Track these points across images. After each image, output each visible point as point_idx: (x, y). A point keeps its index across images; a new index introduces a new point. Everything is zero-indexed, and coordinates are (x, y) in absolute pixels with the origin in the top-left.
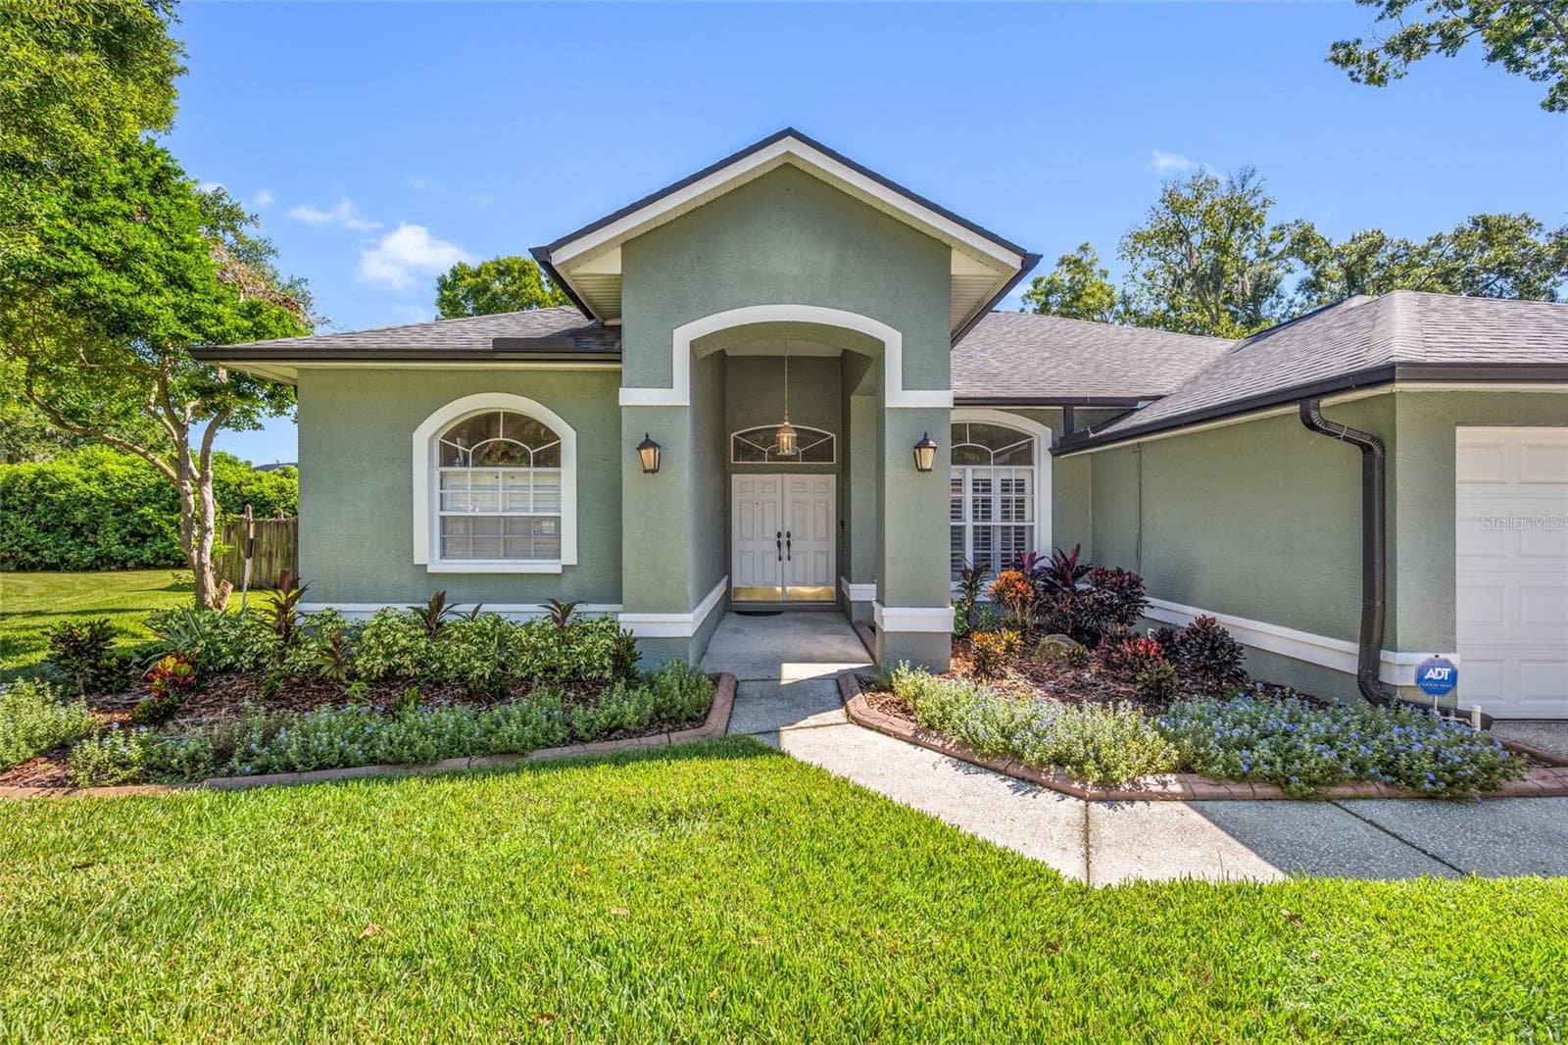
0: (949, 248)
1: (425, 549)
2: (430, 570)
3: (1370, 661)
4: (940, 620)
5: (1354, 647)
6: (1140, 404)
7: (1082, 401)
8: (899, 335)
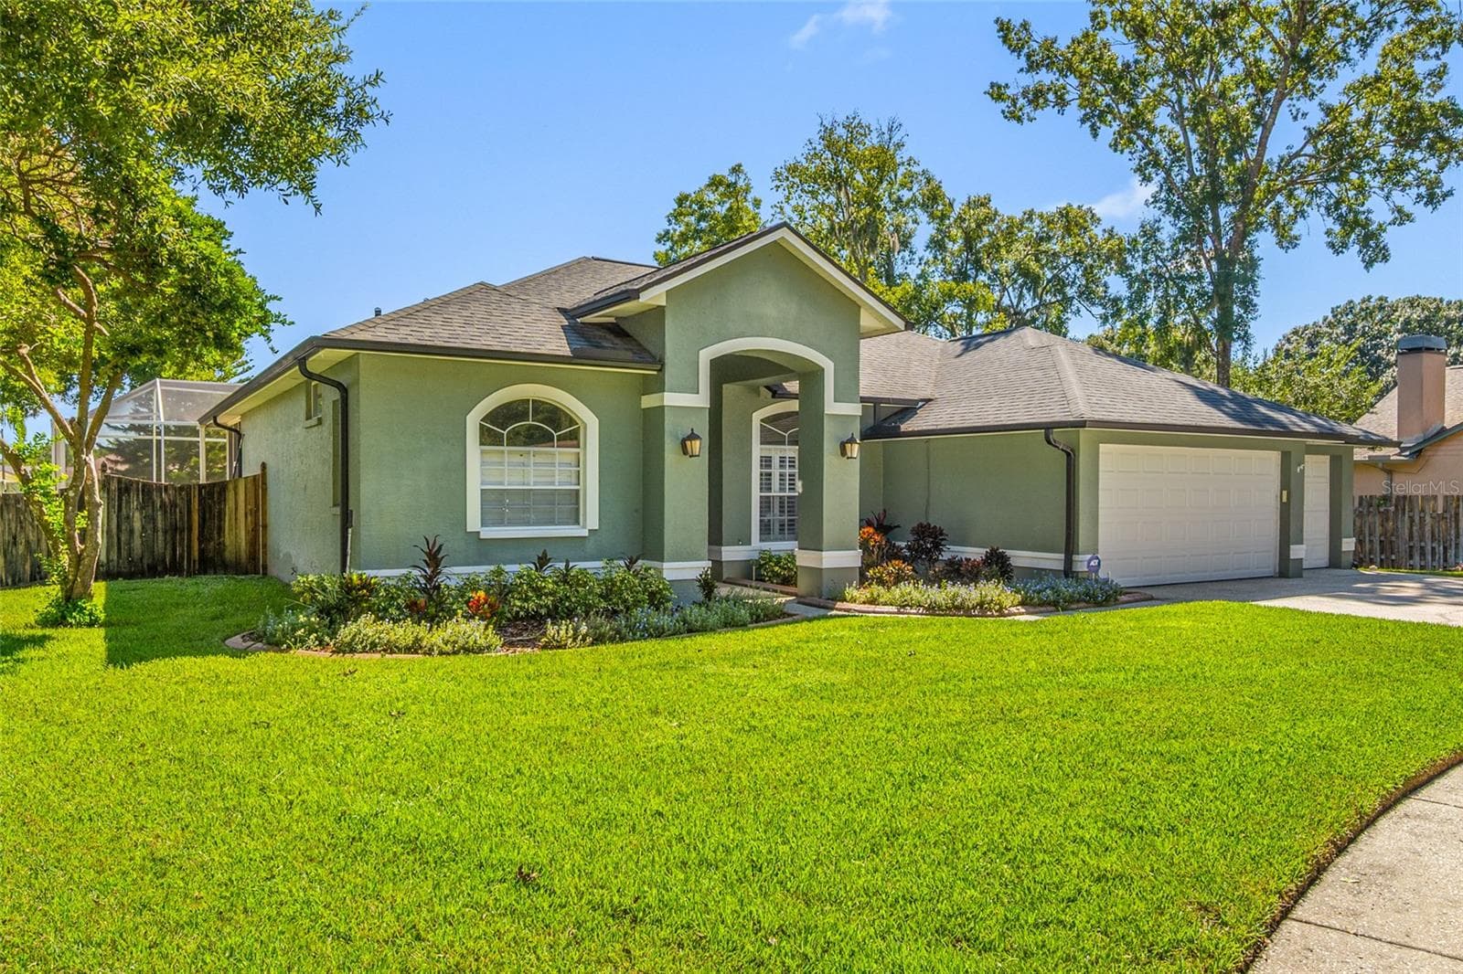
0: (860, 307)
1: (473, 522)
2: (482, 537)
3: (1069, 562)
4: (852, 558)
5: (1062, 556)
6: (920, 404)
7: (888, 401)
8: (832, 364)
